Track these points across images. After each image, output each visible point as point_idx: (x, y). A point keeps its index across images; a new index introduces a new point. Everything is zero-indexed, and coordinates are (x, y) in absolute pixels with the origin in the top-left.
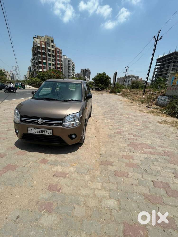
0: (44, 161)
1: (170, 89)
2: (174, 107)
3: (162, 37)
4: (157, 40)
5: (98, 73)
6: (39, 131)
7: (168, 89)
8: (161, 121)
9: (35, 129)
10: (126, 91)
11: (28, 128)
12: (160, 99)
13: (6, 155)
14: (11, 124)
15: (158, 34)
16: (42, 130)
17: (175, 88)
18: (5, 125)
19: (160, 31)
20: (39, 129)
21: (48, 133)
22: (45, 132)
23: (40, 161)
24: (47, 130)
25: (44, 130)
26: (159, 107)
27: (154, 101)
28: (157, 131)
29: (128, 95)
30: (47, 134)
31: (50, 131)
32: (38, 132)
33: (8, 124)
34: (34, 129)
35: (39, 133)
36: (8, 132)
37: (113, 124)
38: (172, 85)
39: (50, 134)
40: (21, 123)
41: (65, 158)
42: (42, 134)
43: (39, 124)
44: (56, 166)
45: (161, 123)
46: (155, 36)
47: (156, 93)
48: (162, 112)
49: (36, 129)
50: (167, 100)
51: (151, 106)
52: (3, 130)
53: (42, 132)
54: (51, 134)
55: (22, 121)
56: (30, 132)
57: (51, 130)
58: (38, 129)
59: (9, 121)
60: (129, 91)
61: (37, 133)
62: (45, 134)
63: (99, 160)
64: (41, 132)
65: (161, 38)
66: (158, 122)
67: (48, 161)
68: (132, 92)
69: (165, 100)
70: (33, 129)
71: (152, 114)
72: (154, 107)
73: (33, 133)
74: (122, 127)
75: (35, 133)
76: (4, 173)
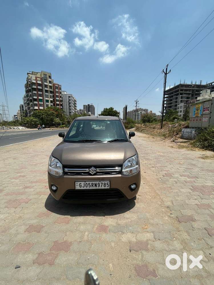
0: (103, 229)
1: (194, 121)
2: (206, 140)
3: (170, 70)
4: (166, 74)
5: (104, 109)
6: (92, 185)
7: (191, 121)
8: (201, 156)
9: (86, 182)
10: (139, 125)
11: (76, 183)
12: (185, 132)
13: (43, 227)
14: (24, 178)
15: (166, 68)
16: (96, 182)
17: (198, 119)
18: (16, 181)
19: (168, 65)
20: (91, 182)
21: (105, 186)
22: (99, 185)
23: (97, 229)
24: (103, 182)
25: (99, 182)
26: (186, 141)
27: (178, 134)
28: (207, 169)
29: (143, 130)
30: (103, 188)
31: (107, 183)
32: (90, 186)
33: (19, 179)
34: (84, 182)
35: (91, 188)
36: (27, 190)
37: (154, 166)
38: (195, 116)
39: (106, 188)
40: (65, 176)
41: (127, 218)
42: (96, 188)
43: (91, 175)
44: (123, 233)
45: (203, 158)
46: (163, 70)
47: (176, 126)
48: (194, 145)
49: (88, 183)
50: (193, 132)
51: (177, 140)
52: (16, 188)
53: (96, 185)
54: (109, 188)
55: (65, 173)
56: (78, 187)
57: (109, 182)
58: (89, 182)
59: (19, 174)
60: (144, 125)
61: (88, 188)
62: (100, 188)
63: (173, 216)
64: (94, 185)
65: (170, 72)
66: (200, 157)
67: (107, 227)
68: (147, 126)
69: (191, 132)
70: (82, 183)
71: (185, 149)
72: (181, 141)
73: (82, 188)
74: (166, 167)
75: (85, 188)
76: (56, 257)
